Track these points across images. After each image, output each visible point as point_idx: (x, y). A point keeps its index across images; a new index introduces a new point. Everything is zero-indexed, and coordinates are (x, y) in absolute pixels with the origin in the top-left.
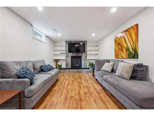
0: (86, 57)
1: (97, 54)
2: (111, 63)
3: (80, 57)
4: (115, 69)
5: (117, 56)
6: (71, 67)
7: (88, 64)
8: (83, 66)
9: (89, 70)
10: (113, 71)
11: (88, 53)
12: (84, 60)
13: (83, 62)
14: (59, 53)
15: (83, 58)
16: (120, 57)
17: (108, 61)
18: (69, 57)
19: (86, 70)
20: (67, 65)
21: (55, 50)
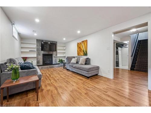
0: (56, 55)
1: (65, 53)
2: (76, 59)
3: (51, 55)
4: (78, 61)
5: (78, 54)
6: (43, 64)
7: (58, 60)
8: (54, 63)
9: (59, 65)
10: (77, 63)
11: (58, 51)
12: (55, 57)
13: (54, 59)
14: (28, 50)
15: (54, 56)
16: (80, 55)
17: (74, 57)
18: (40, 54)
19: (57, 65)
20: (38, 62)
21: (22, 48)
